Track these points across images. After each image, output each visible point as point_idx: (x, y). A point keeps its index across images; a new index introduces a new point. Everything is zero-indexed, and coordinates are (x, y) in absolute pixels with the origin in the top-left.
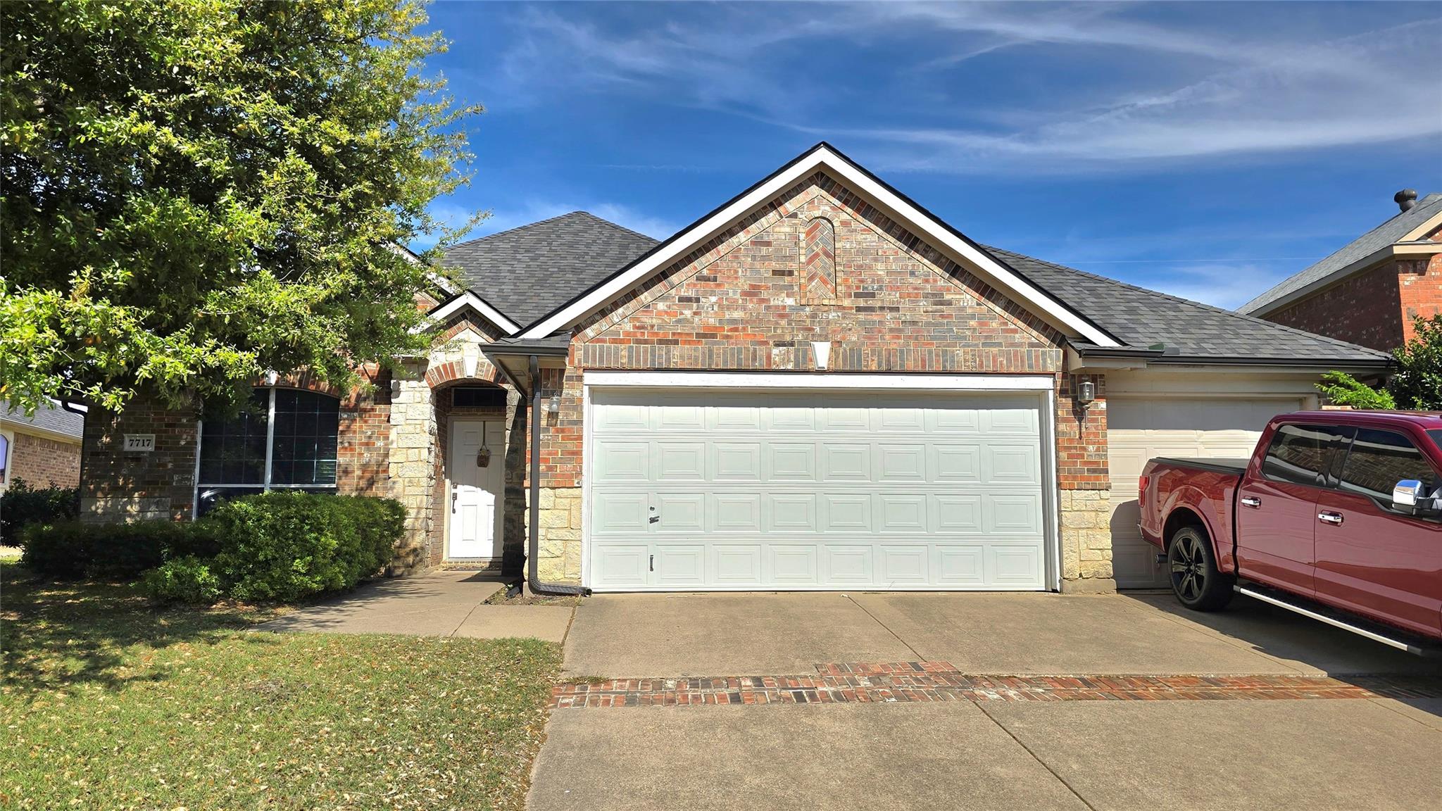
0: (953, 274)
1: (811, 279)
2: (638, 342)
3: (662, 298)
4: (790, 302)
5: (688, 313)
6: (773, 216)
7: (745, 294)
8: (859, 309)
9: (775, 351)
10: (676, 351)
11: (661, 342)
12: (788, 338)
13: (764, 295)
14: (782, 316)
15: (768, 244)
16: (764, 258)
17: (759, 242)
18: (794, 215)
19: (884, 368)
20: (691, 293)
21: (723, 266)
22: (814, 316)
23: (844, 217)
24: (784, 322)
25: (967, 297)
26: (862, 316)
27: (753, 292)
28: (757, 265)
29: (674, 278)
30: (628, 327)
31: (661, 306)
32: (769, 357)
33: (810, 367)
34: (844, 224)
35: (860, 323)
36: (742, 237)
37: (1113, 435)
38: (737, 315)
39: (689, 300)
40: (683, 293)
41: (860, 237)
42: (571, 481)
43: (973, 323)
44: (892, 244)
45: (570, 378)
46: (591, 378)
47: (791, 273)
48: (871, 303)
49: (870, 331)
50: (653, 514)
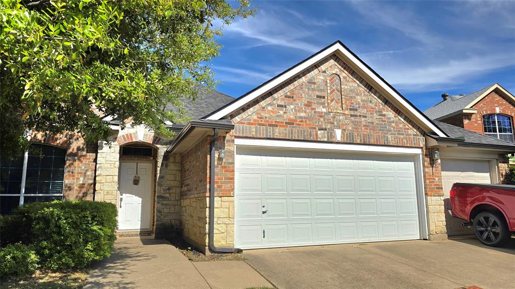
0: (386, 103)
1: (332, 101)
2: (260, 125)
3: (270, 104)
4: (324, 110)
5: (281, 112)
6: (316, 71)
7: (305, 105)
8: (351, 116)
9: (319, 132)
10: (277, 130)
11: (270, 125)
12: (324, 127)
13: (314, 106)
14: (321, 116)
15: (315, 83)
16: (313, 90)
17: (311, 82)
18: (324, 72)
19: (362, 142)
20: (282, 103)
21: (296, 92)
22: (334, 117)
23: (344, 75)
24: (322, 119)
25: (391, 114)
26: (353, 119)
27: (308, 105)
28: (310, 92)
29: (275, 95)
30: (255, 117)
31: (270, 108)
32: (317, 135)
33: (334, 140)
34: (344, 78)
35: (353, 122)
36: (304, 79)
37: (444, 173)
38: (303, 114)
39: (282, 106)
40: (280, 103)
41: (351, 84)
42: (229, 193)
43: (393, 124)
44: (362, 88)
45: (228, 141)
46: (238, 142)
47: (324, 97)
48: (356, 113)
49: (356, 125)
50: (264, 210)
